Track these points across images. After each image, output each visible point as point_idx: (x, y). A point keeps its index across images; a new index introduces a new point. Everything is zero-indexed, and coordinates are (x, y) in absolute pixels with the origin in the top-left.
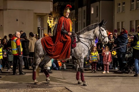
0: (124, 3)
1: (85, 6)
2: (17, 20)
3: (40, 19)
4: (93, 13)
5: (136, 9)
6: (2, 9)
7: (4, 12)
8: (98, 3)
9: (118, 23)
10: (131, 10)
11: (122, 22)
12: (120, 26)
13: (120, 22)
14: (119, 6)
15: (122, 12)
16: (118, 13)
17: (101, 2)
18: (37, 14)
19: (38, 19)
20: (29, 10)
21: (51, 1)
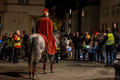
0: (108, 8)
1: (77, 9)
2: (15, 21)
3: (34, 20)
4: (83, 15)
5: (117, 13)
6: (3, 11)
9: (103, 25)
10: (113, 14)
11: (106, 24)
12: (104, 27)
13: (104, 24)
14: (104, 10)
15: (106, 15)
16: (103, 16)
18: (31, 16)
19: (33, 20)
20: (25, 13)
21: (43, 6)
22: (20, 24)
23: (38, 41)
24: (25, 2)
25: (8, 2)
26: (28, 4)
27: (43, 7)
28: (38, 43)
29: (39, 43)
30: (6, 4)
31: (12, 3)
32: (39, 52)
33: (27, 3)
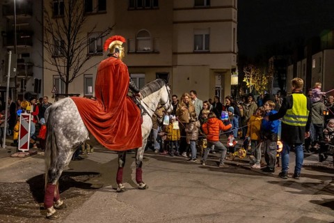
2: (188, 79)
3: (220, 76)
4: (314, 67)
6: (171, 65)
7: (174, 69)
8: (321, 53)
17: (325, 51)
18: (215, 71)
20: (203, 65)
21: (234, 53)
22: (196, 83)
23: (57, 116)
24: (204, 48)
25: (179, 51)
26: (209, 52)
27: (233, 55)
28: (56, 122)
29: (60, 121)
30: (175, 54)
31: (185, 51)
32: (61, 145)
33: (207, 51)
